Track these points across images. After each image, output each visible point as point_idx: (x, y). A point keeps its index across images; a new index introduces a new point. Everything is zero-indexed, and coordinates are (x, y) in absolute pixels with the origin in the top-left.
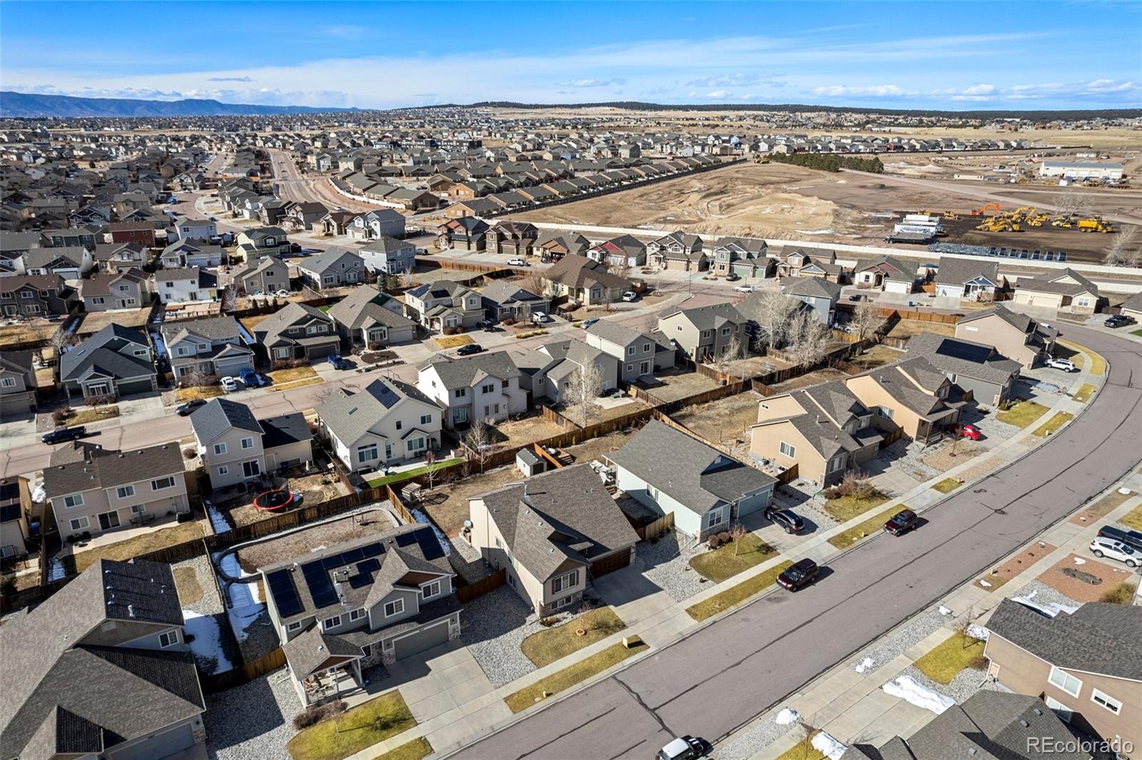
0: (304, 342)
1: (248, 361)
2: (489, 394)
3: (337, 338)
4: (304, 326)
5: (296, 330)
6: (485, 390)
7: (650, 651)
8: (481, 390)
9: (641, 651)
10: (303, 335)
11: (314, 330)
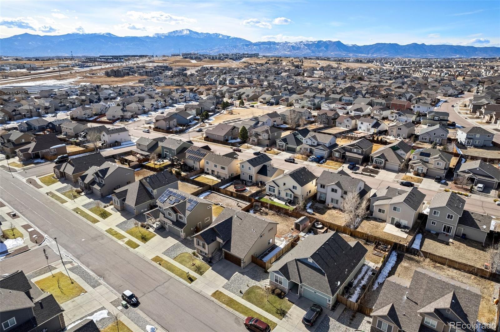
0: (348, 154)
1: (325, 153)
2: (334, 193)
3: (361, 157)
4: (352, 148)
5: (348, 148)
6: (333, 190)
7: (189, 285)
8: (331, 190)
9: (188, 282)
10: (350, 151)
11: (355, 150)
